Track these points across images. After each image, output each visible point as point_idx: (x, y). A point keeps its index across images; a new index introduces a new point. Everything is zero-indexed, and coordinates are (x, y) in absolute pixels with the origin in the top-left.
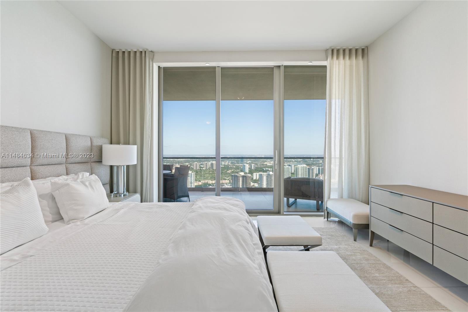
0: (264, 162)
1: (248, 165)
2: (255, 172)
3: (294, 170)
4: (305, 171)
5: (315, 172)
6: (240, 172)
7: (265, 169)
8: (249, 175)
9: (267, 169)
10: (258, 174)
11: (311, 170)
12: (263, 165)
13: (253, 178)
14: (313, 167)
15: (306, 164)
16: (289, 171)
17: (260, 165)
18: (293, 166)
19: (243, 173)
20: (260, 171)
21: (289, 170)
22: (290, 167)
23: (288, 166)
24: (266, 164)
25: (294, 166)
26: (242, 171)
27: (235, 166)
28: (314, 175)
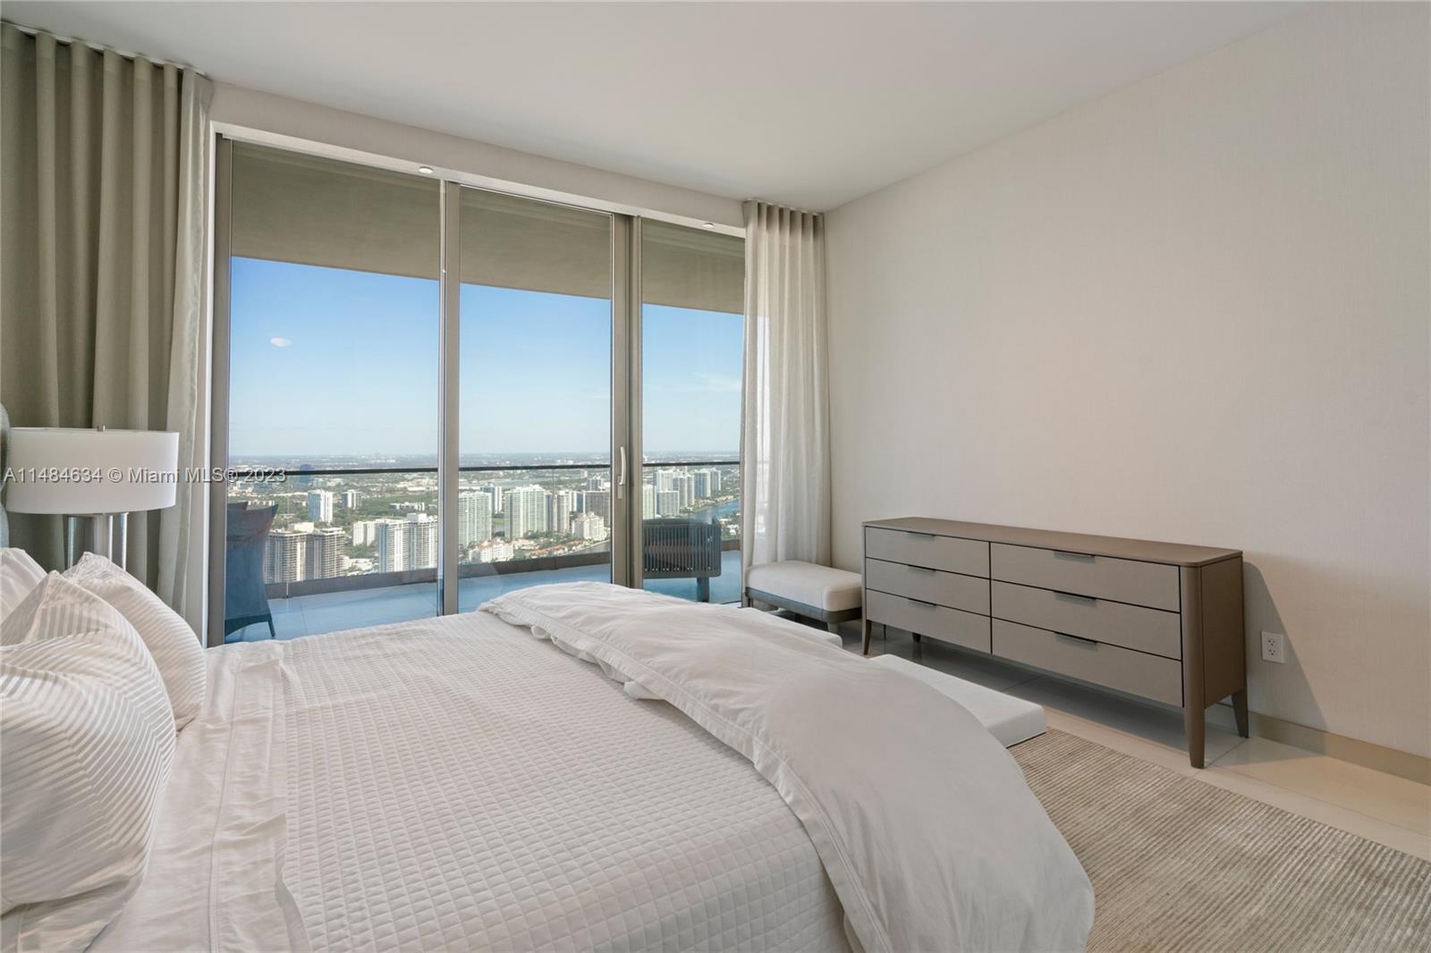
0: (397, 482)
1: (330, 495)
2: (362, 519)
3: (503, 504)
4: (538, 506)
5: (567, 507)
6: (296, 522)
7: (398, 505)
8: (338, 531)
9: (407, 504)
10: (371, 525)
11: (555, 501)
12: (391, 491)
13: (351, 541)
14: (562, 493)
15: (541, 484)
16: (486, 508)
17: (380, 493)
18: (498, 490)
19: (312, 524)
20: (379, 514)
21: (487, 503)
22: (489, 494)
23: (482, 493)
24: (405, 490)
25: (504, 491)
26: (303, 519)
27: (271, 498)
28: (566, 516)
